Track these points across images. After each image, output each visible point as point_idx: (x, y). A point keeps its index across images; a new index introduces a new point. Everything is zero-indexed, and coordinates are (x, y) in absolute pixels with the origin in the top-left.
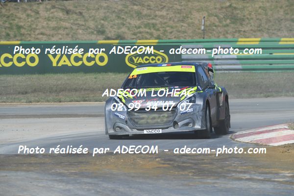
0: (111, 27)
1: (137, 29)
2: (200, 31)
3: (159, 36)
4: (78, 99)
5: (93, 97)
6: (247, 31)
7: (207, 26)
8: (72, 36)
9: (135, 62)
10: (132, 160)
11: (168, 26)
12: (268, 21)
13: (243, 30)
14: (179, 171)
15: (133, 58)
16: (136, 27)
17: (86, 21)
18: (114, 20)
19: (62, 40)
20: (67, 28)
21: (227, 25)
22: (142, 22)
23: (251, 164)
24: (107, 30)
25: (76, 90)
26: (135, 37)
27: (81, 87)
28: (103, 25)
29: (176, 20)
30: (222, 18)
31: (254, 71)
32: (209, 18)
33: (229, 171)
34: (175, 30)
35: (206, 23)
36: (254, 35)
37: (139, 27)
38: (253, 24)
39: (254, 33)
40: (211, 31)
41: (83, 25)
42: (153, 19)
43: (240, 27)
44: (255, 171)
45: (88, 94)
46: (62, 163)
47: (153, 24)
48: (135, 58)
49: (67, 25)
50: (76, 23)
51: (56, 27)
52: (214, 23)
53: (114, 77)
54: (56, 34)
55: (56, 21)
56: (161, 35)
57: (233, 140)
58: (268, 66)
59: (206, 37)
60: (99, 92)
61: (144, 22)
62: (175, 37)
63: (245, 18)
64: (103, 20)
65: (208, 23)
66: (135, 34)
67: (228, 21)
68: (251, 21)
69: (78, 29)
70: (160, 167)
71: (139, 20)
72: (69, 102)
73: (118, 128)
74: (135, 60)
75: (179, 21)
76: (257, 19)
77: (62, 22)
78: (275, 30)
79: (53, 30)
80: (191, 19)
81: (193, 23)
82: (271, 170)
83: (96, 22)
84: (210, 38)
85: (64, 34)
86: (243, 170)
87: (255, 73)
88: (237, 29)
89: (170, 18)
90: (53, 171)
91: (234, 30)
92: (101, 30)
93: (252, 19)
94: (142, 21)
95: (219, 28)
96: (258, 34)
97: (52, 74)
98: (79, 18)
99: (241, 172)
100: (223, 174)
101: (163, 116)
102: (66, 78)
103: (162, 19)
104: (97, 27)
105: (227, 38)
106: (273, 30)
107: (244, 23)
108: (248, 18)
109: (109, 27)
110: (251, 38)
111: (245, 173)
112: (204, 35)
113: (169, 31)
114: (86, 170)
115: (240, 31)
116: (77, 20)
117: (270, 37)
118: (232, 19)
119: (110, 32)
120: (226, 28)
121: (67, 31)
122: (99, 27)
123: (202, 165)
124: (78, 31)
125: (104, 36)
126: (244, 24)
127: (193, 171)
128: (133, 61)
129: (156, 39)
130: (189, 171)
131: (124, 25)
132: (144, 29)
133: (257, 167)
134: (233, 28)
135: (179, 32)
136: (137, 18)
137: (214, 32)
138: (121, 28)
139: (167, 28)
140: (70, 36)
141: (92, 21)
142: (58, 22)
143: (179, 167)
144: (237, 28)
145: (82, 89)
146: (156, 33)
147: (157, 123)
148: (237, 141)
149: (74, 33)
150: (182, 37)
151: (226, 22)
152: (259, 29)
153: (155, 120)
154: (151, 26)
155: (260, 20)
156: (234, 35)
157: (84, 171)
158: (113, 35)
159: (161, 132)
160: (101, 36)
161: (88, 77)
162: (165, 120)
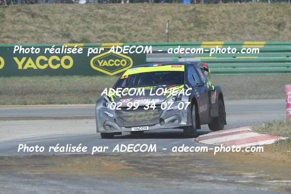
0: (77, 30)
1: (102, 32)
2: (164, 35)
3: (124, 39)
4: (44, 101)
5: (59, 99)
6: (211, 34)
7: (171, 30)
8: (38, 39)
9: (100, 65)
10: (97, 162)
11: (133, 30)
12: (232, 24)
13: (207, 33)
14: (144, 173)
15: (99, 61)
16: (101, 30)
17: (51, 24)
18: (79, 23)
19: (28, 43)
20: (32, 32)
21: (191, 29)
22: (107, 26)
23: (215, 166)
24: (72, 33)
25: (41, 93)
26: (100, 40)
27: (47, 90)
28: (68, 28)
29: (140, 23)
30: (186, 22)
31: (217, 74)
32: (173, 21)
33: (193, 173)
34: (139, 33)
35: (170, 26)
36: (218, 39)
37: (104, 31)
38: (216, 28)
39: (217, 37)
40: (175, 35)
41: (48, 29)
42: (118, 22)
43: (205, 31)
44: (219, 173)
45: (53, 97)
46: (27, 165)
47: (118, 27)
48: (100, 61)
49: (33, 28)
50: (41, 26)
51: (22, 30)
52: (178, 27)
53: (79, 79)
54: (21, 37)
55: (21, 24)
56: (125, 38)
57: (197, 142)
58: (231, 69)
59: (170, 40)
60: (65, 94)
61: (109, 25)
62: (139, 41)
63: (208, 21)
64: (68, 23)
65: (172, 27)
66: (99, 37)
67: (192, 25)
68: (215, 24)
69: (43, 33)
70: (125, 169)
71: (104, 23)
72: (35, 104)
73: (108, 127)
74: (100, 63)
75: (144, 24)
76: (221, 23)
77: (27, 26)
78: (238, 33)
79: (19, 33)
80: (156, 23)
81: (157, 26)
82: (235, 171)
83: (62, 25)
84: (174, 42)
85: (29, 38)
86: (207, 172)
87: (219, 76)
88: (201, 33)
89: (135, 22)
90: (19, 173)
91: (198, 34)
92: (66, 33)
93: (215, 22)
94: (107, 24)
95: (183, 32)
96: (222, 37)
97: (18, 77)
98: (44, 21)
99: (204, 174)
100: (187, 176)
101: (149, 114)
102: (31, 81)
103: (126, 22)
104: (62, 30)
105: (191, 41)
106: (236, 34)
107: (207, 26)
108: (211, 22)
109: (74, 31)
110: (214, 41)
111: (208, 174)
112: (168, 38)
113: (133, 35)
114: (52, 172)
115: (203, 35)
116: (42, 23)
117: (233, 40)
118: (196, 22)
119: (75, 35)
120: (190, 32)
121: (32, 34)
122: (65, 30)
123: (166, 167)
124: (43, 34)
125: (69, 40)
126: (208, 28)
127: (158, 173)
128: (98, 64)
129: (120, 43)
130: (154, 173)
131: (89, 28)
132: (109, 32)
133: (221, 169)
134: (196, 31)
135: (144, 35)
136: (102, 21)
137: (179, 36)
138: (86, 31)
139: (132, 32)
140: (36, 39)
141: (57, 24)
142: (23, 26)
143: (143, 169)
144: (201, 31)
145: (47, 92)
146: (120, 37)
147: (144, 120)
148: (201, 143)
149: (39, 36)
150: (147, 40)
151: (189, 25)
152: (222, 32)
153: (143, 118)
154: (116, 29)
155: (224, 24)
156: (198, 38)
157: (49, 173)
158: (78, 38)
159: (148, 129)
160: (66, 39)
161: (53, 80)
162: (152, 117)
